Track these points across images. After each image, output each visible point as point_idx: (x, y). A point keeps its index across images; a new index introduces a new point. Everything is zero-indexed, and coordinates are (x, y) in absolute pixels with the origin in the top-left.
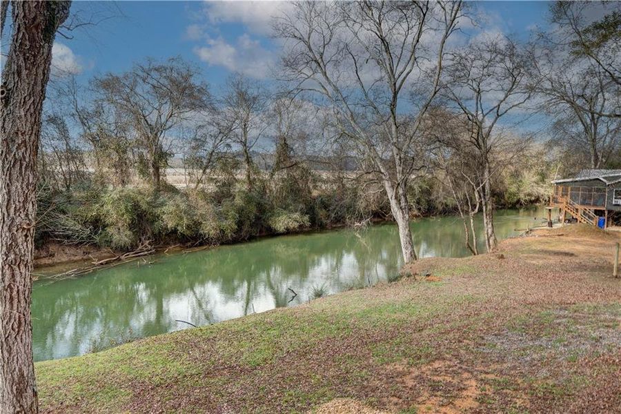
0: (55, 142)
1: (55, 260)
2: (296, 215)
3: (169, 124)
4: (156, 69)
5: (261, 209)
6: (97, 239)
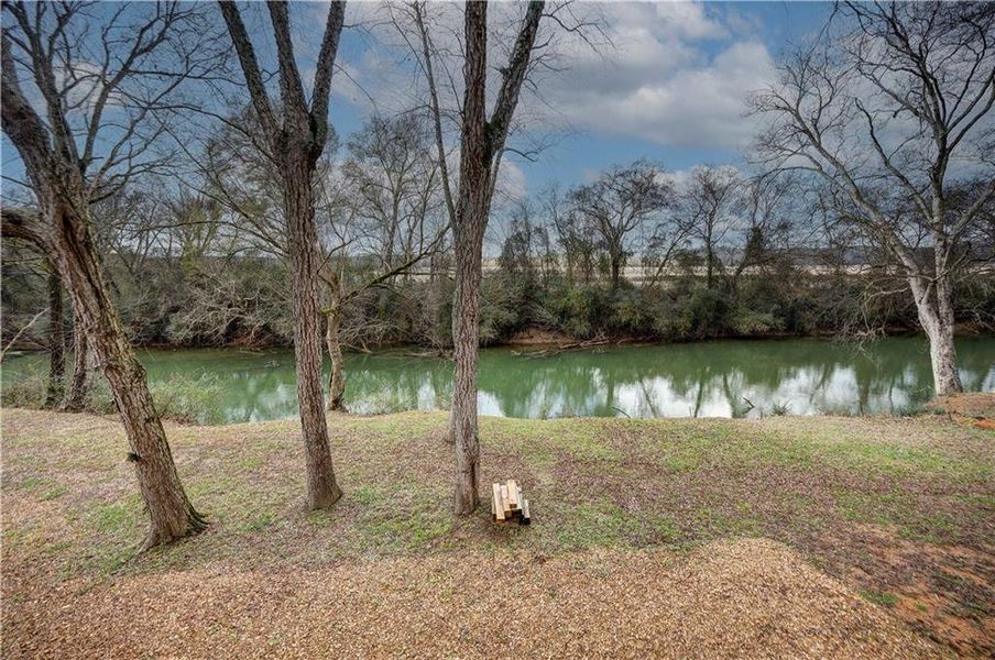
0: (540, 248)
1: (533, 341)
2: (768, 317)
3: (631, 225)
4: (622, 175)
5: (721, 308)
6: (563, 327)
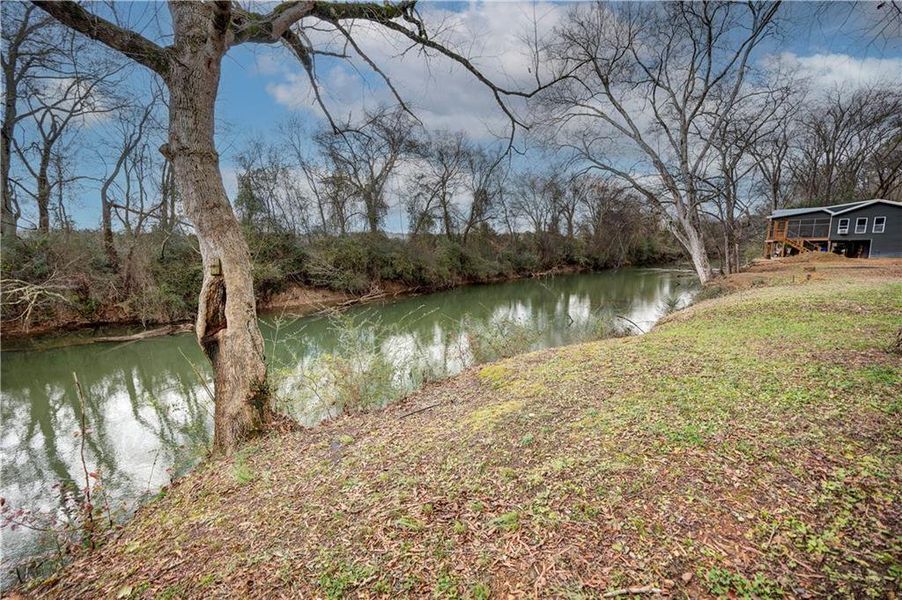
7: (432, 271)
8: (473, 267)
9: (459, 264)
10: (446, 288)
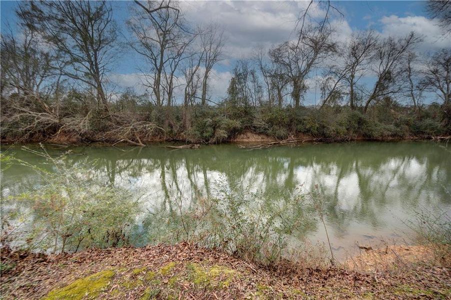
1: (250, 140)
5: (361, 121)
6: (270, 131)
7: (331, 129)
8: (369, 128)
9: (356, 125)
10: (343, 141)
